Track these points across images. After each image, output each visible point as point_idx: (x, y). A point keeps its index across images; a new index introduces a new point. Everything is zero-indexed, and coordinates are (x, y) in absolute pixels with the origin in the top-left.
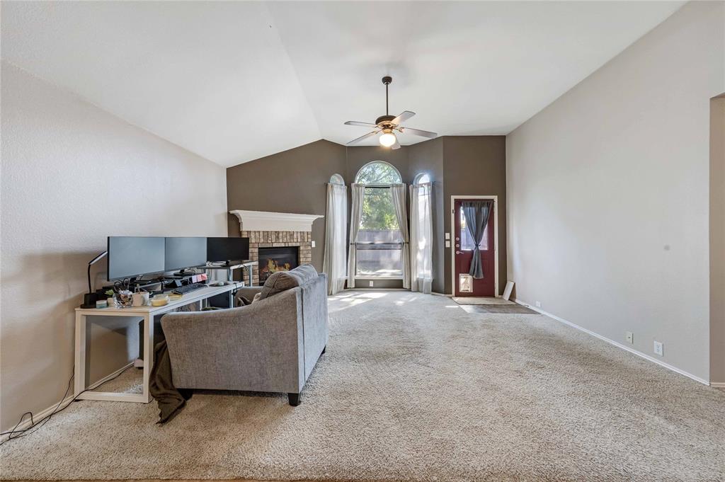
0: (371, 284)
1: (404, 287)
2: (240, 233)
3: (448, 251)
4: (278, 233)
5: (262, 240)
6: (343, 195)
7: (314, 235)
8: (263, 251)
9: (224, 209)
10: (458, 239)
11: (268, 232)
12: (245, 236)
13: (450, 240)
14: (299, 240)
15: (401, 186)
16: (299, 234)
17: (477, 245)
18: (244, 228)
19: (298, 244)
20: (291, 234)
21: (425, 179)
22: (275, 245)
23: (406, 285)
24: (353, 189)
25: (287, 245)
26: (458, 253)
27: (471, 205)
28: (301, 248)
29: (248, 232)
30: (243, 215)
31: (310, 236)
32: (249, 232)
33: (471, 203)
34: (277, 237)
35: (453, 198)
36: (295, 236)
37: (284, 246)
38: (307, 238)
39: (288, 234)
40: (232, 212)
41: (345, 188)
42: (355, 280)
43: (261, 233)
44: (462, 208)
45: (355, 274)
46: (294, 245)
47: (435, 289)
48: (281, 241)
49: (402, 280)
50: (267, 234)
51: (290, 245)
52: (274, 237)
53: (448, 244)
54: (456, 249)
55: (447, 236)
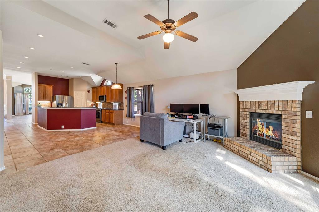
2: (240, 102)
4: (260, 102)
5: (249, 107)
8: (252, 114)
11: (253, 101)
14: (281, 109)
16: (281, 104)
19: (279, 113)
20: (273, 103)
22: (258, 111)
25: (267, 112)
28: (283, 116)
29: (242, 102)
34: (260, 106)
36: (276, 104)
39: (269, 103)
43: (249, 102)
48: (263, 108)
50: (253, 103)
51: (271, 112)
52: (257, 105)
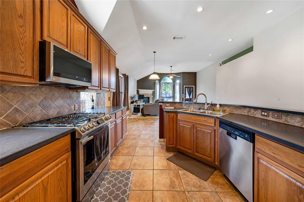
2: (139, 94)
3: (183, 98)
10: (185, 96)
15: (172, 83)
17: (190, 97)
21: (178, 81)
22: (145, 97)
24: (161, 83)
30: (140, 90)
31: (152, 95)
32: (141, 94)
33: (188, 87)
34: (145, 95)
35: (184, 86)
36: (149, 94)
41: (159, 83)
44: (186, 88)
46: (148, 97)
50: (143, 94)
53: (183, 97)
54: (185, 98)
55: (183, 95)
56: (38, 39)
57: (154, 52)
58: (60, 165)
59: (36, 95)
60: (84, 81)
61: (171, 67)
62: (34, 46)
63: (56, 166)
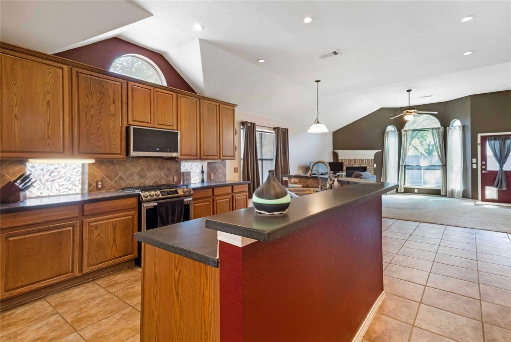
0: (416, 191)
1: (442, 194)
2: (338, 160)
3: (474, 171)
4: (355, 160)
5: (348, 164)
6: (395, 137)
7: (375, 161)
8: (348, 168)
9: (331, 150)
10: (484, 163)
11: (350, 159)
12: (340, 161)
13: (477, 163)
14: (367, 164)
15: (439, 128)
16: (367, 161)
17: (501, 167)
18: (340, 158)
19: (366, 166)
20: (362, 161)
21: (457, 123)
22: (354, 166)
23: (443, 193)
24: (403, 133)
26: (483, 172)
27: (495, 139)
28: (368, 168)
30: (339, 152)
31: (373, 161)
32: (342, 160)
33: (495, 138)
34: (355, 162)
35: (479, 135)
36: (364, 161)
37: (358, 166)
38: (372, 163)
40: (335, 151)
41: (397, 133)
42: (404, 188)
43: (347, 160)
44: (487, 142)
45: (404, 184)
46: (364, 166)
47: (465, 196)
48: (357, 164)
49: (440, 190)
50: (350, 161)
51: (362, 166)
52: (353, 162)
53: (474, 166)
54: (482, 169)
55: (474, 160)
56: (125, 125)
57: (316, 81)
58: (126, 218)
59: (134, 166)
60: (167, 152)
61: (409, 91)
62: (121, 132)
63: (124, 216)
